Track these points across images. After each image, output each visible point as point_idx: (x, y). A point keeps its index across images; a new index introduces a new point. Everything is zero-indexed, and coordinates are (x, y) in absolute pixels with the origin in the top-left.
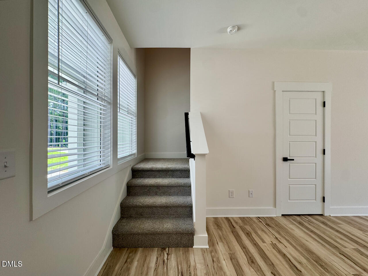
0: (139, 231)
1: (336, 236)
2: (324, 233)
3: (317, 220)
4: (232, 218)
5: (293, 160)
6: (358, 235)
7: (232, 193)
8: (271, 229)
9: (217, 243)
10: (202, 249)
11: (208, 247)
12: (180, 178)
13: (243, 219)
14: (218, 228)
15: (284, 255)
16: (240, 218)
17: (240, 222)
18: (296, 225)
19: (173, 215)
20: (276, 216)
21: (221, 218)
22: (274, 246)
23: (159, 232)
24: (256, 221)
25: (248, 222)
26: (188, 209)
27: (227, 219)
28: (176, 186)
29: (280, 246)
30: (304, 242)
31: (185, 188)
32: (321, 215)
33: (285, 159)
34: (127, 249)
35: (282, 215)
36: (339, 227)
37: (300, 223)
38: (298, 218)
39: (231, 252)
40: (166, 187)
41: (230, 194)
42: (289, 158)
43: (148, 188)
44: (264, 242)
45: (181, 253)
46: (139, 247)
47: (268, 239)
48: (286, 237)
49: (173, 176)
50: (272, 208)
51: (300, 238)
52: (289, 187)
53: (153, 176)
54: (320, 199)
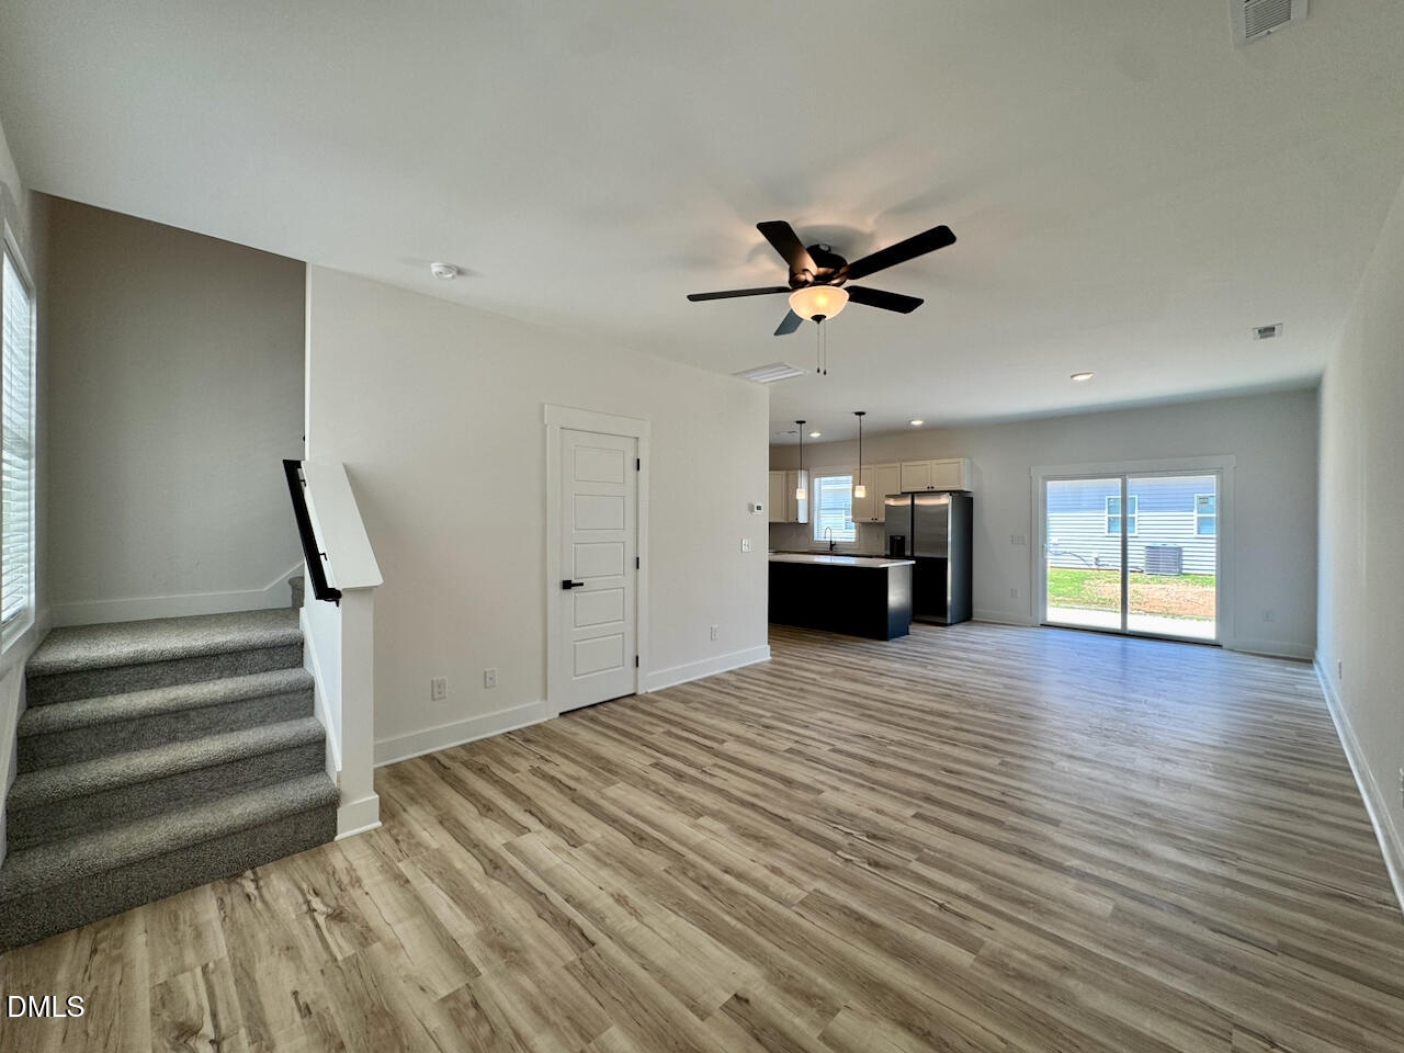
0: (133, 855)
1: (645, 722)
2: (628, 723)
3: (625, 706)
4: (442, 752)
5: (582, 584)
6: (676, 710)
7: (441, 685)
8: (532, 747)
9: (405, 810)
10: (361, 835)
11: (380, 824)
12: (266, 671)
13: (470, 748)
14: (403, 783)
15: (553, 777)
16: (463, 746)
17: (463, 753)
18: (584, 725)
19: (257, 780)
20: (545, 719)
21: (411, 761)
22: (535, 771)
23: (218, 831)
24: (502, 741)
25: (483, 749)
26: (314, 750)
27: (429, 758)
28: (260, 698)
29: (546, 768)
30: (592, 746)
31: (291, 697)
32: (634, 694)
33: (567, 585)
34: (75, 931)
35: (561, 714)
36: (656, 707)
37: (592, 720)
38: (591, 712)
39: (441, 813)
40: (216, 706)
41: (436, 689)
42: (574, 581)
43: (132, 727)
44: (514, 771)
45: (300, 862)
46: (132, 907)
47: (523, 765)
48: (561, 750)
49: (234, 672)
50: (538, 702)
51: (587, 744)
52: (575, 646)
53: (144, 683)
54: (630, 661)
